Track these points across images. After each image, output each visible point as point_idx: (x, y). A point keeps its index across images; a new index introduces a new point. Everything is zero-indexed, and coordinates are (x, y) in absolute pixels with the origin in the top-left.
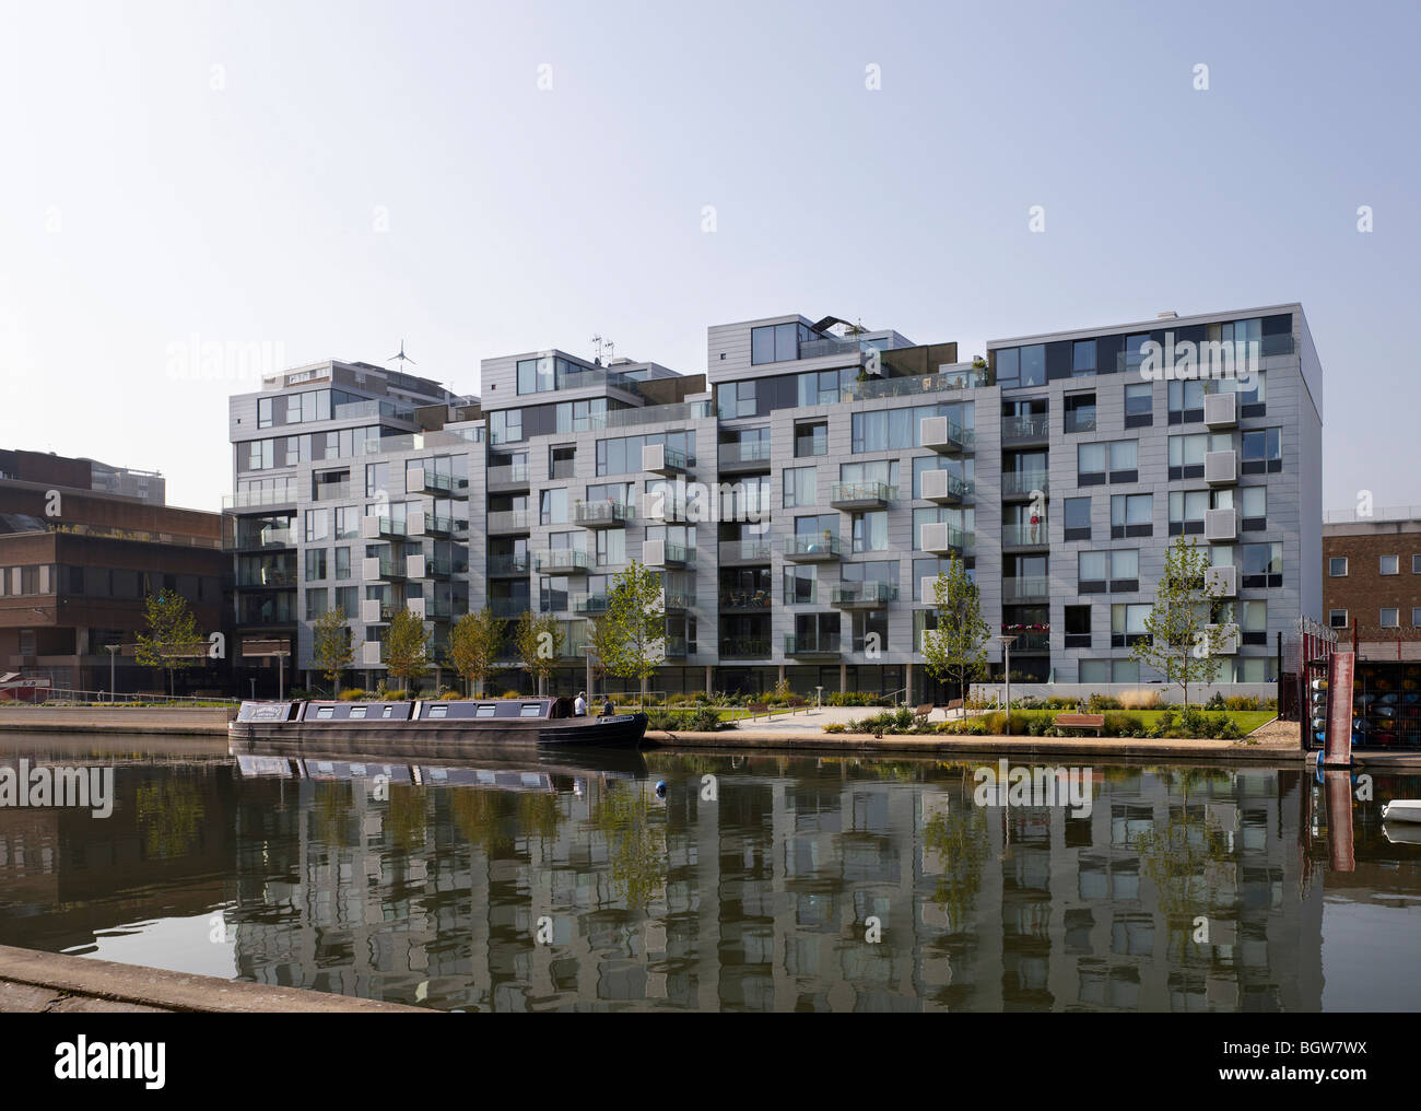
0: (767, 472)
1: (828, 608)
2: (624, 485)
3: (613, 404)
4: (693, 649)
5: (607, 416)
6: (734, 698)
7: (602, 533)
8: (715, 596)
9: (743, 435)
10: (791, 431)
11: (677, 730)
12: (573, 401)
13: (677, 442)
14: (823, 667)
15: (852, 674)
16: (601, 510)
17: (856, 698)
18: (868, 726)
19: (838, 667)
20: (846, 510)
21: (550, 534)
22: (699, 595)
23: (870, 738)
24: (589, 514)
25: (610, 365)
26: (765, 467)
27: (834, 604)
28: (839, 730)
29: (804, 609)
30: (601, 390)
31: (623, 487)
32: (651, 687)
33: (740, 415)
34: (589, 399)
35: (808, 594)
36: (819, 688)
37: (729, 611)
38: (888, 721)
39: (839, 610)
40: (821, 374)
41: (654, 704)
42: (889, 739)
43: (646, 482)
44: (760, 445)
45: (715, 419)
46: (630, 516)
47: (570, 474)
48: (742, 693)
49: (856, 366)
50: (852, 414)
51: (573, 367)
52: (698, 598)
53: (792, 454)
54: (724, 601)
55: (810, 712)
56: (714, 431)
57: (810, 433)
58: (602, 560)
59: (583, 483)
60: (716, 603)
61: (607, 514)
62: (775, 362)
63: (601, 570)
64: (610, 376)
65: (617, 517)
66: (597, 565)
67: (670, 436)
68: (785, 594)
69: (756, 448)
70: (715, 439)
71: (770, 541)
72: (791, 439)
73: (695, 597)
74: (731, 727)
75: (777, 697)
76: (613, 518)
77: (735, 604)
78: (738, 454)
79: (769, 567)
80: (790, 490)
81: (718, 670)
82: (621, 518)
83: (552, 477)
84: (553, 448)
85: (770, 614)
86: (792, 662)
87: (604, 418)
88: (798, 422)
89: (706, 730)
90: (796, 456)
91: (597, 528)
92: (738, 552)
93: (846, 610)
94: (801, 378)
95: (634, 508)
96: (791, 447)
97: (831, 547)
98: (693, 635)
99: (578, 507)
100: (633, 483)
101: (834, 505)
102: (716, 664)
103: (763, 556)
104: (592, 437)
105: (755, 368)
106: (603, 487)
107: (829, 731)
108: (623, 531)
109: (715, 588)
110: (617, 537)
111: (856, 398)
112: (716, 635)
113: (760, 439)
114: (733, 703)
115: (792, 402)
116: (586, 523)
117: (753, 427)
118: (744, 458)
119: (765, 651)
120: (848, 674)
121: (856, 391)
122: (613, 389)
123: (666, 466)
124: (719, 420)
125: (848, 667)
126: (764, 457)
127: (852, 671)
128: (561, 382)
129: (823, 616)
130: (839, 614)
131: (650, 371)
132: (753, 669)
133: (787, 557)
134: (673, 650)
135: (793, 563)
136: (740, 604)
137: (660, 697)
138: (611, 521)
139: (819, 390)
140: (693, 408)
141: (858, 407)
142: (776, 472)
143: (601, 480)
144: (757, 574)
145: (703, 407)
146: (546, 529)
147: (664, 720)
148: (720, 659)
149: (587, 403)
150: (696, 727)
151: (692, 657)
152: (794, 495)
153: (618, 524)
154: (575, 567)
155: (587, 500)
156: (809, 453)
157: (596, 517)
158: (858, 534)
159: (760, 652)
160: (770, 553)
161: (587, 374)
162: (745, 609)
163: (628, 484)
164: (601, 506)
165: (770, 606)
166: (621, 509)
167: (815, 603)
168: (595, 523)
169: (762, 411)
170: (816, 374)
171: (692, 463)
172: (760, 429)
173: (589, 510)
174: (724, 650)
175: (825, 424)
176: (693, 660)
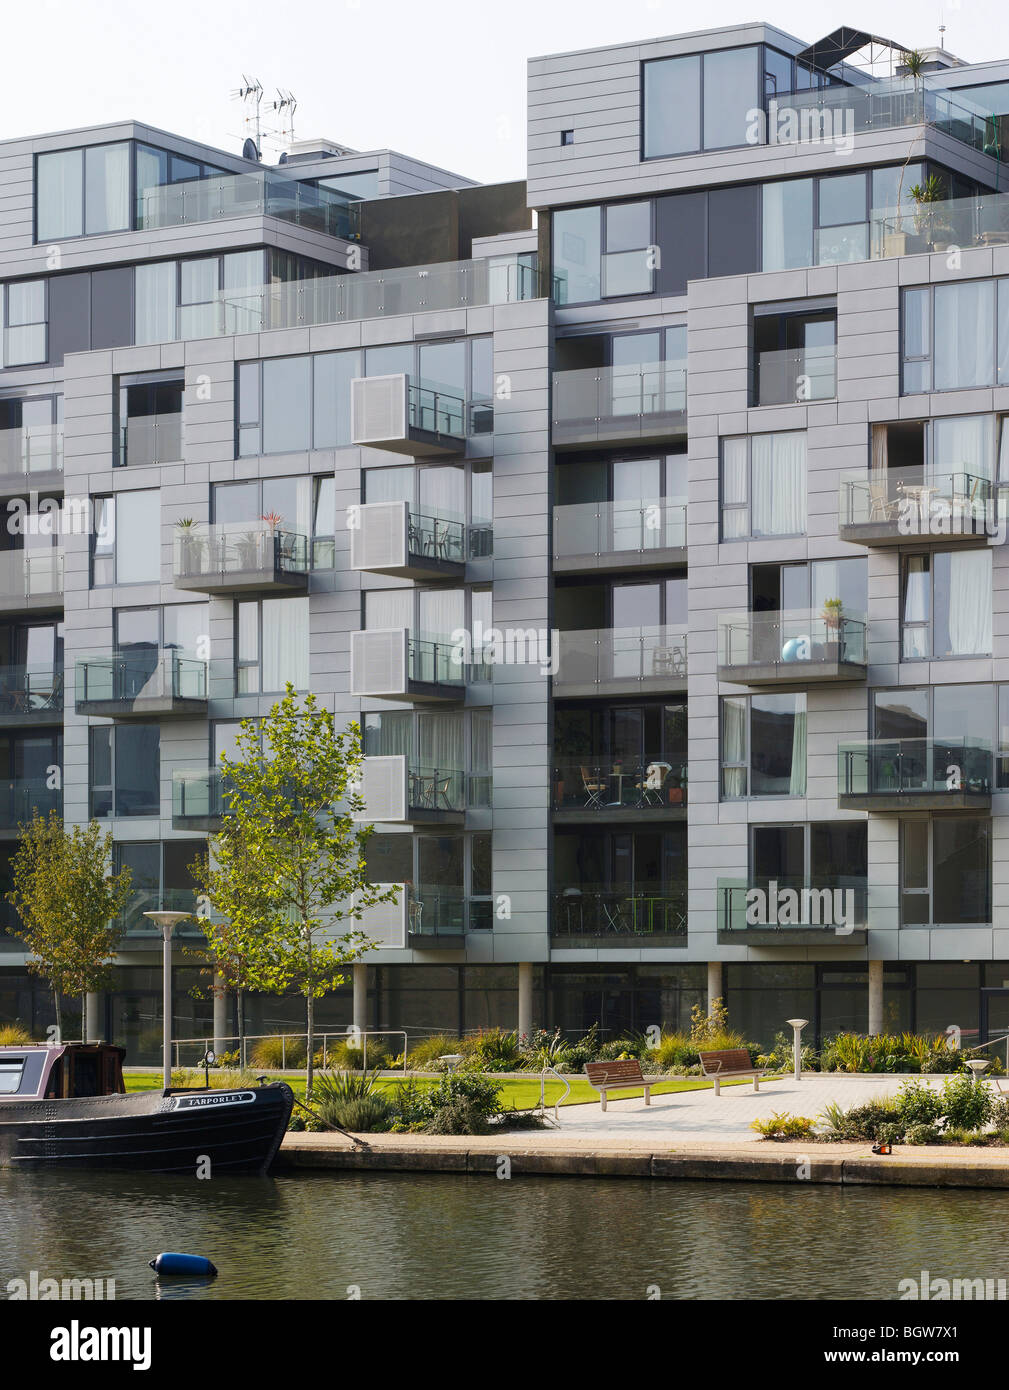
0: (679, 445)
1: (832, 812)
2: (307, 483)
3: (286, 264)
4: (484, 916)
5: (266, 298)
6: (581, 1049)
7: (248, 609)
8: (542, 776)
9: (619, 345)
10: (741, 336)
11: (386, 1129)
12: (179, 258)
13: (443, 367)
14: (821, 967)
15: (900, 986)
16: (247, 548)
17: (900, 1051)
18: (869, 1124)
19: (863, 967)
20: (883, 546)
21: (115, 611)
22: (499, 776)
23: (860, 1153)
24: (214, 560)
25: (283, 159)
26: (668, 431)
27: (848, 799)
28: (798, 1132)
29: (772, 811)
30: (251, 227)
31: (305, 486)
32: (373, 1020)
33: (609, 293)
34: (220, 253)
35: (786, 772)
36: (798, 1023)
37: (573, 817)
38: (923, 1111)
39: (862, 815)
40: (825, 182)
41: (378, 1063)
42: (909, 1155)
43: (363, 471)
44: (663, 372)
45: (544, 303)
46: (324, 560)
47: (168, 452)
48: (602, 1039)
49: (914, 161)
50: (901, 289)
51: (181, 168)
52: (496, 782)
53: (743, 397)
54: (564, 790)
55: (764, 1086)
56: (542, 337)
57: (796, 341)
58: (250, 681)
59: (202, 475)
60: (542, 797)
61: (263, 559)
62: (702, 150)
63: (244, 707)
64: (276, 188)
65: (287, 565)
66: (237, 694)
67: (427, 351)
68: (722, 771)
69: (651, 382)
70: (542, 357)
71: (683, 628)
72: (742, 358)
73: (488, 781)
74: (529, 1123)
75: (693, 1046)
76: (278, 571)
77: (594, 798)
78: (605, 395)
79: (681, 697)
80: (736, 492)
81: (549, 975)
82: (301, 567)
83: (120, 459)
84: (124, 381)
85: (682, 826)
86: (739, 953)
87: (257, 303)
88: (759, 311)
89: (458, 1130)
90: (754, 400)
91: (236, 595)
92: (602, 661)
93: (883, 814)
94: (772, 194)
95: (331, 539)
96: (742, 379)
97: (841, 647)
98: (483, 883)
99: (187, 540)
100: (331, 475)
101: (851, 532)
102: (542, 956)
103: (669, 668)
104: (227, 353)
105: (648, 168)
106: (253, 488)
107: (771, 1135)
108: (306, 600)
109: (540, 755)
110: (289, 615)
111: (913, 246)
112: (542, 881)
113: (663, 357)
114: (577, 1064)
115: (748, 260)
116: (205, 583)
117: (644, 324)
118: (621, 408)
119: (671, 923)
120: (887, 986)
121: (912, 227)
122: (283, 226)
123: (414, 432)
124: (554, 306)
125: (890, 966)
126: (673, 404)
127: (895, 977)
128: (150, 207)
129: (821, 829)
130: (862, 827)
131: (384, 174)
132: (641, 972)
133: (728, 672)
134: (427, 920)
135: (745, 689)
136: (608, 796)
137: (395, 1048)
138: (270, 578)
139: (817, 225)
140: (493, 273)
141: (916, 270)
142: (701, 447)
143: (245, 469)
144: (653, 720)
145: (514, 270)
146: (104, 599)
147: (354, 1104)
148: (552, 946)
149: (214, 262)
150: (435, 1123)
151: (479, 937)
152: (749, 505)
153: (291, 584)
154: (178, 699)
155: (212, 521)
156: (788, 396)
157: (232, 566)
158: (916, 609)
159: (658, 926)
160: (684, 662)
161: (217, 184)
162: (617, 812)
163: (318, 477)
164: (250, 536)
165: (684, 803)
166: (300, 543)
167: (801, 796)
168: (229, 582)
169: (667, 283)
170: (809, 181)
171: (484, 422)
172: (662, 331)
173: (214, 549)
174: (565, 921)
175: (830, 314)
176: (483, 946)
